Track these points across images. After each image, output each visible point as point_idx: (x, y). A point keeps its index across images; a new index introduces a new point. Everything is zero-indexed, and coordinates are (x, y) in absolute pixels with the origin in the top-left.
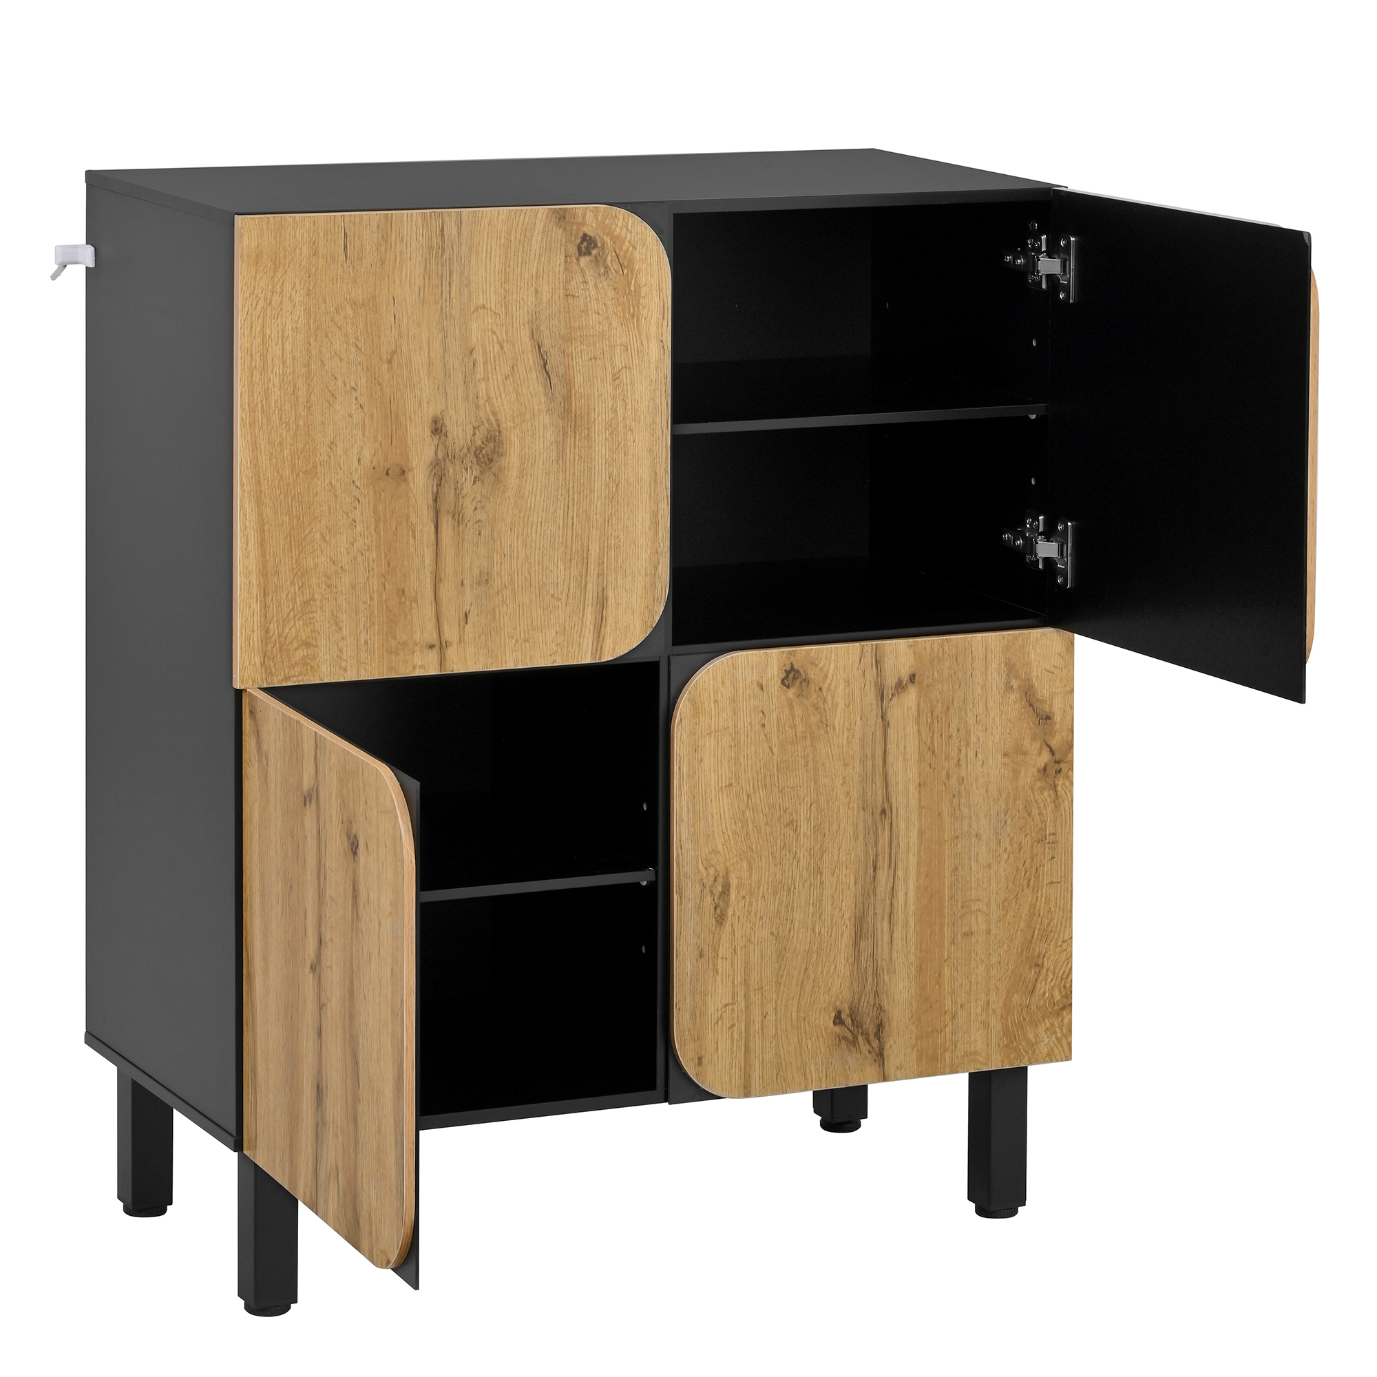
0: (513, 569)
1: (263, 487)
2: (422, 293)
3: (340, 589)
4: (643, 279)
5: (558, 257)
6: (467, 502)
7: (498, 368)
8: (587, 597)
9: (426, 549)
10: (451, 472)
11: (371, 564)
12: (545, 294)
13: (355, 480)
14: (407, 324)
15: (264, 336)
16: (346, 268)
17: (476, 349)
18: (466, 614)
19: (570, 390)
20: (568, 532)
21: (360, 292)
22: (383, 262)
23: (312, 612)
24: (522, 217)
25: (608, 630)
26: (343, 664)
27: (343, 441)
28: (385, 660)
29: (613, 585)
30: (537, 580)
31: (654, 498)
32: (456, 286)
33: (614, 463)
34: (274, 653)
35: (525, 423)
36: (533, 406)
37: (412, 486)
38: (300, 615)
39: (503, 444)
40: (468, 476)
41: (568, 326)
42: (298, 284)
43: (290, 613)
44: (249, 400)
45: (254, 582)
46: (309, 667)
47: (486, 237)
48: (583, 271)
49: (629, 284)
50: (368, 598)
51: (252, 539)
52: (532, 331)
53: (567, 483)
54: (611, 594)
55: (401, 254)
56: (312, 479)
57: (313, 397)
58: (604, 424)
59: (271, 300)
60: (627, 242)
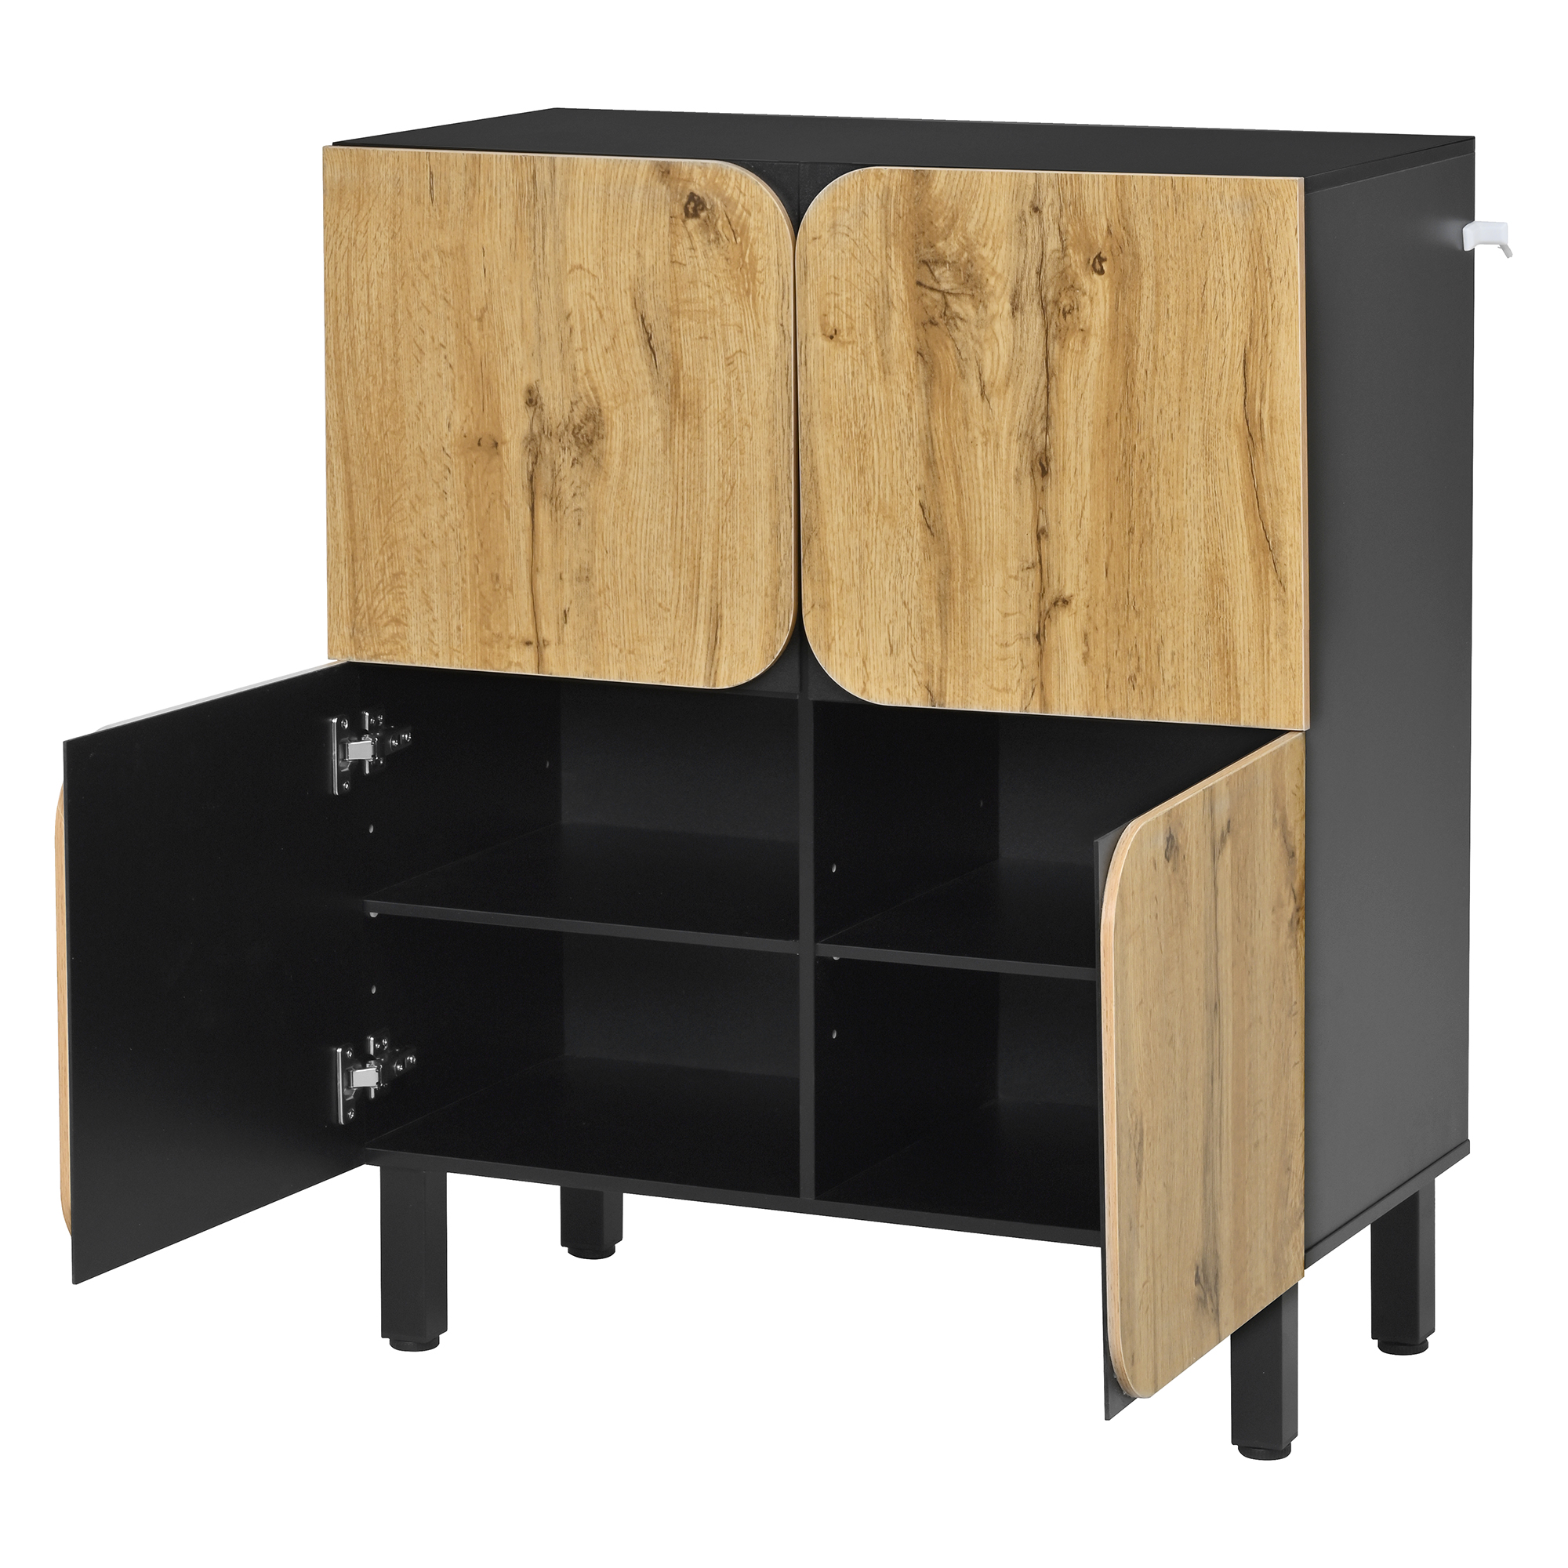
0: (616, 569)
1: (350, 444)
2: (513, 246)
3: (431, 565)
4: (759, 250)
5: (662, 217)
6: (565, 486)
7: (597, 338)
8: (699, 612)
9: (521, 534)
10: (548, 450)
11: (463, 541)
12: (647, 258)
13: (446, 447)
14: (498, 279)
15: (349, 278)
16: (432, 211)
17: (573, 314)
18: (565, 611)
19: (678, 371)
20: (677, 535)
21: (448, 239)
22: (471, 208)
23: (401, 587)
24: (621, 169)
25: (724, 652)
26: (435, 648)
27: (433, 402)
28: (479, 651)
29: (728, 602)
30: (642, 584)
31: (775, 506)
32: (550, 241)
33: (729, 462)
34: (363, 625)
35: (628, 404)
36: (637, 385)
37: (506, 461)
38: (389, 588)
39: (603, 425)
40: (566, 458)
41: (675, 298)
42: (382, 225)
43: (379, 584)
44: (334, 347)
45: (342, 545)
46: (399, 647)
47: (581, 188)
48: (690, 236)
49: (743, 255)
50: (461, 580)
51: (340, 498)
52: (635, 299)
53: (676, 478)
54: (725, 612)
55: (490, 201)
56: (401, 441)
57: (400, 350)
58: (716, 415)
59: (355, 240)
60: (740, 206)
